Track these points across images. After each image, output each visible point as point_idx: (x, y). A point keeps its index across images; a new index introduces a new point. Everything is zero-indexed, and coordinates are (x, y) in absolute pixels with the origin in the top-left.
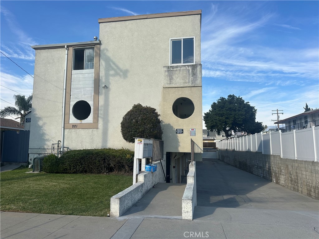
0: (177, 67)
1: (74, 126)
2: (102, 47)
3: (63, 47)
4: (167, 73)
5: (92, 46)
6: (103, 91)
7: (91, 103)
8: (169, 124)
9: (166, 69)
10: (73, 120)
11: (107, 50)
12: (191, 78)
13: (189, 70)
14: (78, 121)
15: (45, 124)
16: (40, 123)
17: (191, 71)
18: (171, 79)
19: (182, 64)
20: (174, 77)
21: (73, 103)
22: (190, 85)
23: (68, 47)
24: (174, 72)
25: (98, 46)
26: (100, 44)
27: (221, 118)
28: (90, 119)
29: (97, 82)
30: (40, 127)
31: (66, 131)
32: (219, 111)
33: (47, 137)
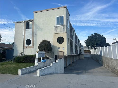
0: (58, 26)
1: (26, 47)
2: (35, 21)
3: (23, 22)
4: (55, 29)
5: (31, 21)
6: (35, 35)
7: (31, 40)
8: (56, 46)
9: (54, 27)
10: (26, 45)
11: (36, 22)
12: (63, 30)
13: (62, 27)
14: (28, 46)
15: (18, 47)
16: (17, 47)
17: (63, 27)
18: (56, 30)
19: (60, 25)
20: (57, 30)
21: (26, 40)
22: (62, 32)
23: (24, 22)
24: (57, 28)
25: (33, 21)
26: (34, 20)
27: (91, 42)
28: (31, 45)
29: (33, 33)
30: (17, 48)
31: (24, 49)
32: (91, 39)
33: (18, 51)
